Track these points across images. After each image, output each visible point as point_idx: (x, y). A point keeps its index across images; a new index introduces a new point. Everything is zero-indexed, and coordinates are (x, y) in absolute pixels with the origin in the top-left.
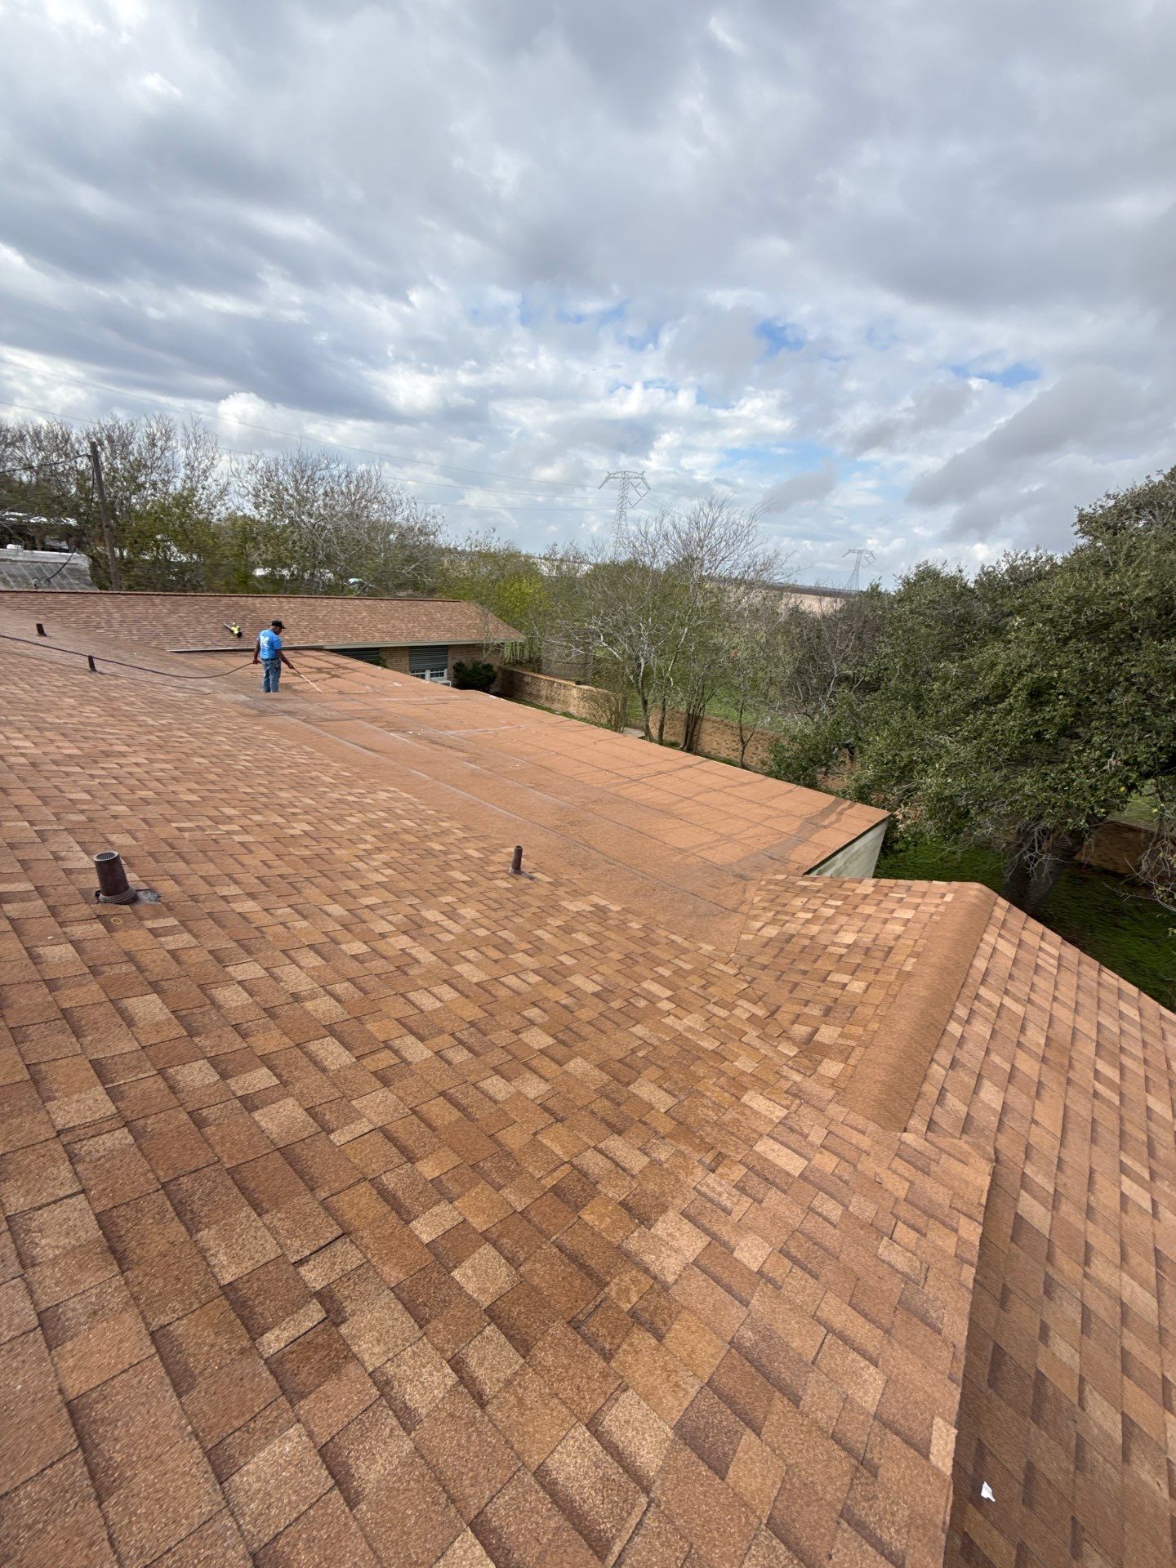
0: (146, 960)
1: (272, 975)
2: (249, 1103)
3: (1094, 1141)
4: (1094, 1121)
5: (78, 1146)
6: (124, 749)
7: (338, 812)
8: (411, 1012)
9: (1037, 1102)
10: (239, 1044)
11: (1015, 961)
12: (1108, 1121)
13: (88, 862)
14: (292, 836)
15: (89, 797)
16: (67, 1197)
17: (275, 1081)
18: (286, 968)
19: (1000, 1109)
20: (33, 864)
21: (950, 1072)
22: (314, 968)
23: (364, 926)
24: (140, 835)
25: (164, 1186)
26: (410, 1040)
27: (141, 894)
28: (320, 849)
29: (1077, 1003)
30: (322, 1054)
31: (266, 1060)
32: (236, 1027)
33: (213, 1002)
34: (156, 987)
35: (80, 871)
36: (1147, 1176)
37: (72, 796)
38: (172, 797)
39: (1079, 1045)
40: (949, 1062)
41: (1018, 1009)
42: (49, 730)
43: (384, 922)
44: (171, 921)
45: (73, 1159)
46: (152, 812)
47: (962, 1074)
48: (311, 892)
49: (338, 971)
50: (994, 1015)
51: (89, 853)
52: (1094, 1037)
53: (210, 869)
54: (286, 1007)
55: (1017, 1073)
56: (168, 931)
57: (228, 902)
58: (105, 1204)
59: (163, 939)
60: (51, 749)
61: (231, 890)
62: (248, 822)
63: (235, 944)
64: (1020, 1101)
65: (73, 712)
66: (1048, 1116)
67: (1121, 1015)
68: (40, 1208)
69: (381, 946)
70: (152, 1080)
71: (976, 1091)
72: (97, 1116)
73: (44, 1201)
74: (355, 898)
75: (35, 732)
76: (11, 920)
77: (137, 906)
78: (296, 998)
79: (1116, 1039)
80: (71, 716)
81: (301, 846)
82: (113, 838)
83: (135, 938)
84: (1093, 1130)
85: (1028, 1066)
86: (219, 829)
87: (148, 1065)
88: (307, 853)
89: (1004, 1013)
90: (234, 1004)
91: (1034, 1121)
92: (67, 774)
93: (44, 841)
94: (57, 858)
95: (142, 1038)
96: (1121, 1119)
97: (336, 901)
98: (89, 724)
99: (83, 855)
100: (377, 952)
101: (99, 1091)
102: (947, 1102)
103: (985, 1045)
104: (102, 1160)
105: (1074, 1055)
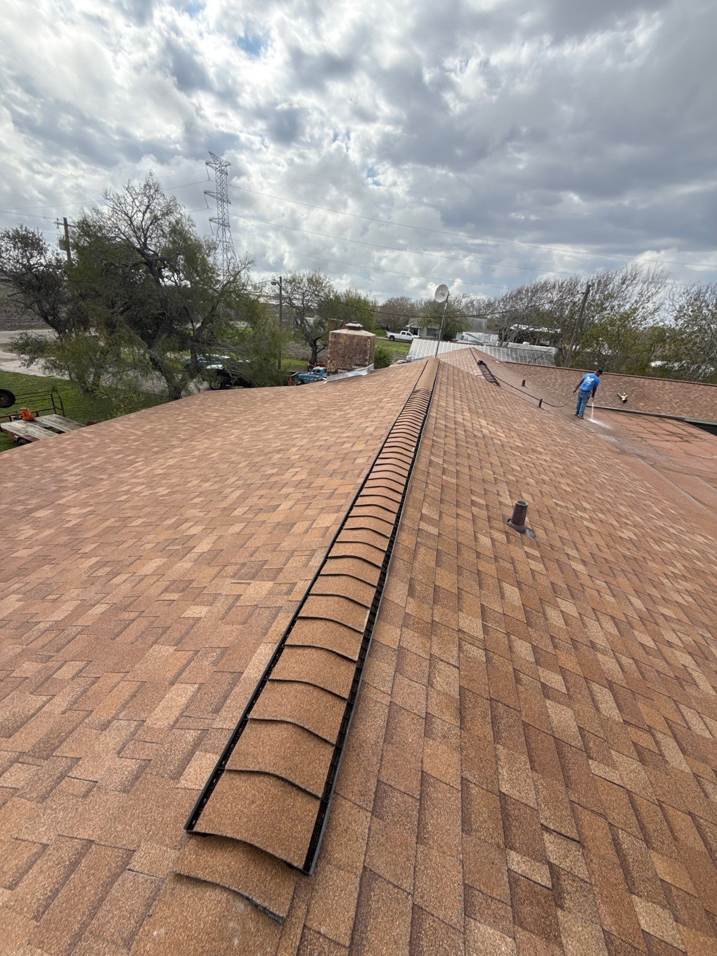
0: (519, 567)
1: (582, 620)
2: (546, 691)
5: (464, 643)
6: (542, 450)
7: (659, 536)
8: (679, 722)
10: (550, 649)
13: (510, 503)
14: (621, 538)
15: (519, 469)
16: (452, 665)
17: (564, 691)
18: (592, 622)
20: (489, 493)
22: (610, 633)
23: (657, 628)
24: (537, 499)
25: (491, 699)
26: (672, 743)
27: (527, 530)
28: (639, 555)
30: (599, 697)
31: (562, 671)
32: (552, 637)
33: (544, 614)
34: (519, 584)
35: (505, 505)
37: (512, 466)
38: (557, 485)
42: (513, 431)
43: (675, 636)
44: (536, 553)
45: (460, 647)
46: (546, 488)
48: (622, 580)
49: (627, 647)
51: (511, 498)
53: (565, 534)
54: (585, 647)
56: (533, 558)
57: (569, 559)
58: (464, 683)
59: (530, 561)
60: (511, 441)
61: (573, 553)
62: (595, 516)
63: (565, 586)
65: (526, 426)
68: (442, 660)
69: (667, 651)
70: (503, 634)
72: (475, 635)
73: (444, 658)
74: (654, 602)
75: (507, 431)
76: (473, 515)
77: (524, 536)
78: (593, 645)
80: (524, 427)
81: (625, 546)
82: (524, 495)
83: (517, 553)
86: (576, 513)
87: (504, 625)
88: (627, 553)
90: (555, 623)
92: (514, 455)
93: (496, 483)
94: (498, 494)
95: (505, 608)
97: (640, 598)
98: (531, 434)
99: (509, 497)
100: (661, 653)
101: (479, 622)
104: (470, 660)
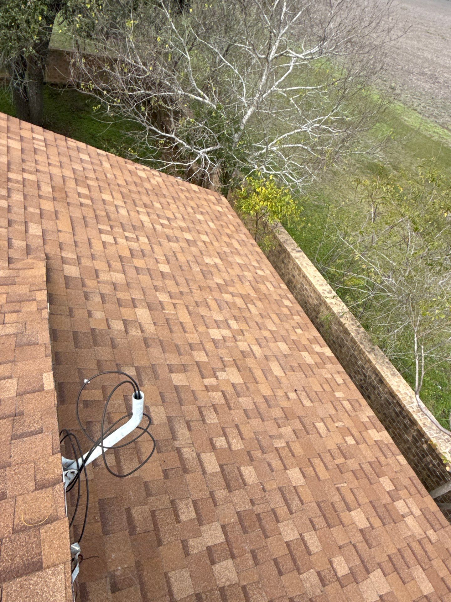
3: (86, 226)
4: (84, 217)
9: (57, 221)
11: (22, 150)
12: (90, 214)
19: (41, 234)
21: (10, 228)
29: (60, 162)
36: (110, 229)
39: (68, 184)
40: (7, 224)
41: (32, 177)
47: (16, 226)
50: (22, 186)
52: (73, 177)
55: (44, 212)
64: (49, 225)
66: (64, 225)
67: (82, 160)
71: (26, 231)
79: (82, 174)
84: (85, 221)
85: (47, 206)
89: (26, 183)
91: (59, 231)
96: (94, 210)
102: (13, 245)
103: (23, 205)
105: (67, 190)
